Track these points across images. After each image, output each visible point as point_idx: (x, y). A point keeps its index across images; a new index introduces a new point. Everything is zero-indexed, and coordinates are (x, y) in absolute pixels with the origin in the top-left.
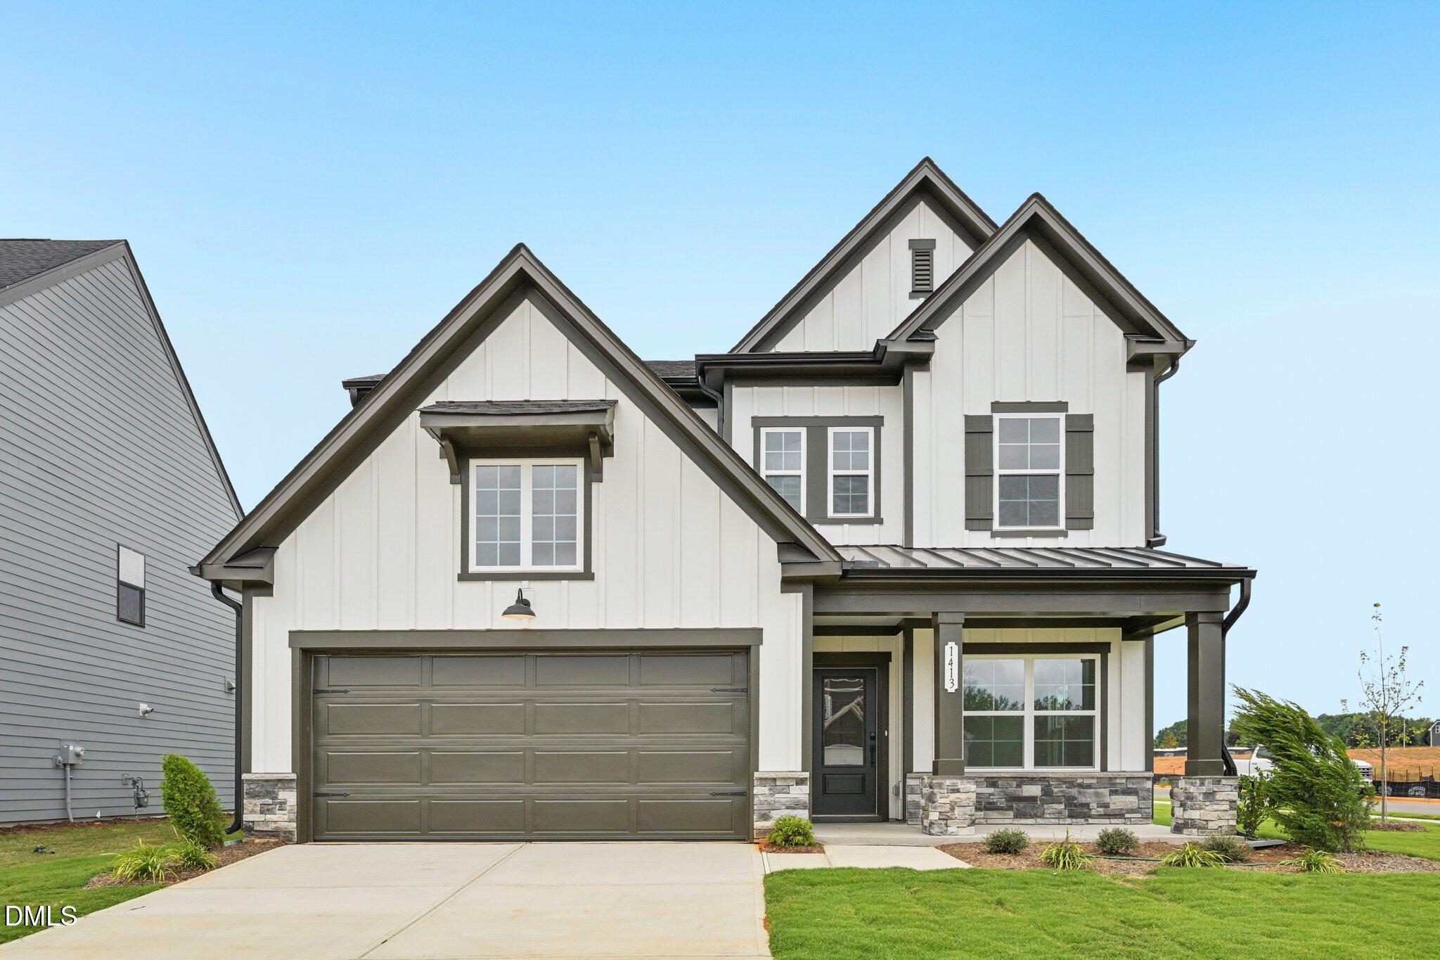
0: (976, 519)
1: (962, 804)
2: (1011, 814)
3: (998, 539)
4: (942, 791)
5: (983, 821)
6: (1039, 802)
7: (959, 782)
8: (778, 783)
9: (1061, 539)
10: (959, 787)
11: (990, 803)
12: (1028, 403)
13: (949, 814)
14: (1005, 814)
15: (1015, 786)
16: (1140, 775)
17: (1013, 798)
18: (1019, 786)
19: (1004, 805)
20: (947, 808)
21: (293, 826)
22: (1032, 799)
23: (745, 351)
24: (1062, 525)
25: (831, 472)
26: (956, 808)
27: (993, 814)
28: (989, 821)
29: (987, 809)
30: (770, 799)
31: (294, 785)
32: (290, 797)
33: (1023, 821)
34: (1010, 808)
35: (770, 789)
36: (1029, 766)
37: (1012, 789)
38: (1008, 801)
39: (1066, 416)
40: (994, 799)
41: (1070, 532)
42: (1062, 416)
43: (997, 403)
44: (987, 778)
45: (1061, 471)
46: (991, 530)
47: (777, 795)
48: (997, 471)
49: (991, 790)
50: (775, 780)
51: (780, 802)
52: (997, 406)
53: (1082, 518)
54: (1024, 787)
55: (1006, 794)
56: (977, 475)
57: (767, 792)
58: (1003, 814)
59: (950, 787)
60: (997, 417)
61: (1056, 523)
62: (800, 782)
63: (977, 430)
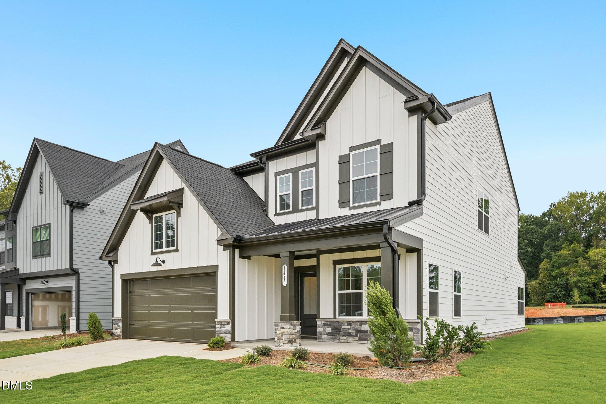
0: (343, 203)
1: (285, 334)
2: (357, 338)
3: (352, 210)
4: (278, 328)
5: (345, 341)
6: (369, 333)
7: (284, 324)
8: (222, 324)
9: (378, 206)
10: (284, 326)
11: (349, 333)
12: (365, 143)
13: (280, 338)
14: (355, 338)
15: (359, 325)
16: (416, 321)
17: (359, 331)
18: (360, 325)
19: (354, 334)
20: (280, 335)
21: (121, 334)
22: (366, 332)
23: (280, 144)
24: (379, 200)
25: (301, 190)
26: (283, 335)
27: (350, 338)
28: (349, 341)
29: (348, 336)
30: (220, 329)
31: (121, 321)
32: (120, 324)
33: (362, 342)
34: (357, 336)
35: (220, 326)
36: (365, 316)
37: (358, 327)
38: (356, 332)
39: (381, 146)
40: (350, 331)
41: (382, 203)
42: (378, 147)
43: (352, 147)
44: (347, 321)
45: (378, 174)
46: (349, 207)
47: (222, 328)
48: (351, 179)
49: (349, 327)
50: (221, 322)
51: (223, 331)
52: (352, 149)
53: (387, 195)
54: (362, 326)
55: (355, 329)
56: (343, 182)
57: (219, 327)
58: (354, 338)
59: (281, 327)
60: (351, 153)
61: (376, 199)
62: (228, 323)
63: (344, 161)
